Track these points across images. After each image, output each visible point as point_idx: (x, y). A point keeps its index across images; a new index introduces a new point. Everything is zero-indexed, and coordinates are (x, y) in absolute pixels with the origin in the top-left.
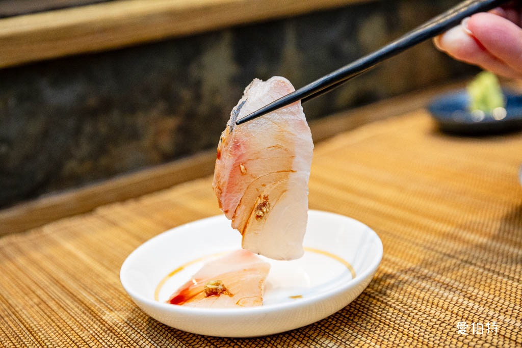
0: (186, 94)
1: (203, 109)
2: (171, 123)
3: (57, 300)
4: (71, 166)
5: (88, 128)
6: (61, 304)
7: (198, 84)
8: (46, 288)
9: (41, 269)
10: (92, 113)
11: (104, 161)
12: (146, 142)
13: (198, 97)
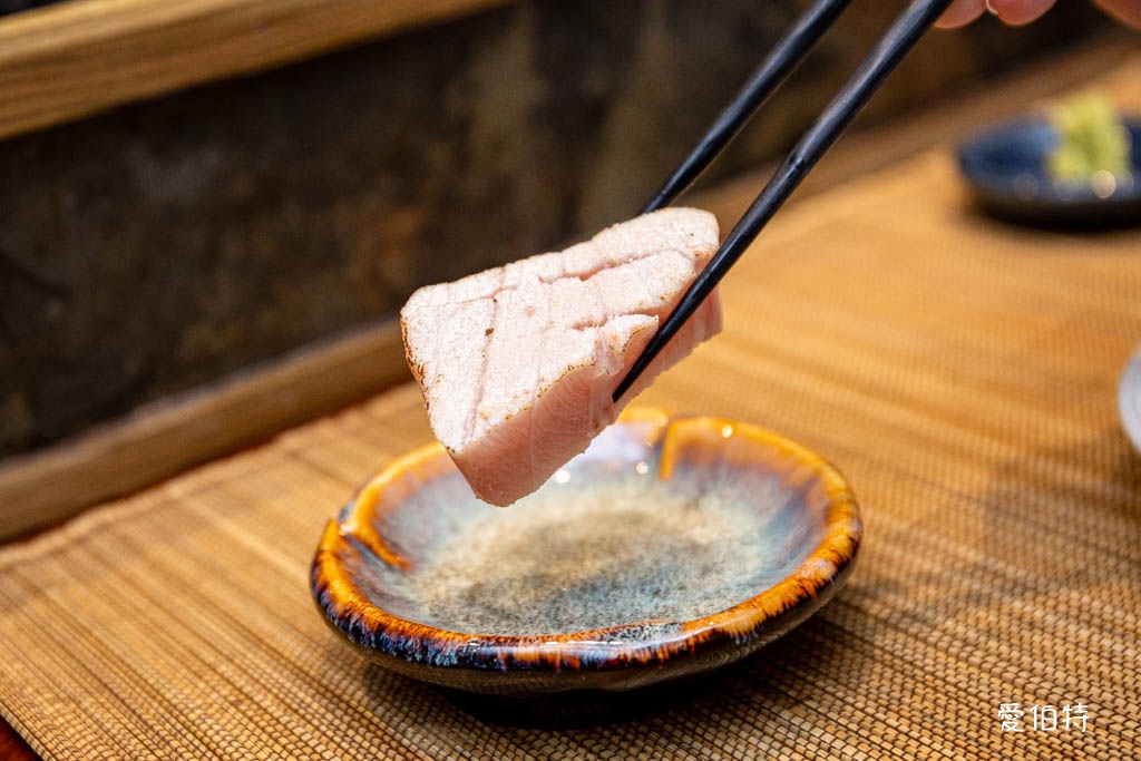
0: (438, 154)
1: (475, 185)
2: (406, 223)
4: (199, 337)
5: (233, 249)
7: (461, 130)
12: (355, 272)
13: (463, 161)
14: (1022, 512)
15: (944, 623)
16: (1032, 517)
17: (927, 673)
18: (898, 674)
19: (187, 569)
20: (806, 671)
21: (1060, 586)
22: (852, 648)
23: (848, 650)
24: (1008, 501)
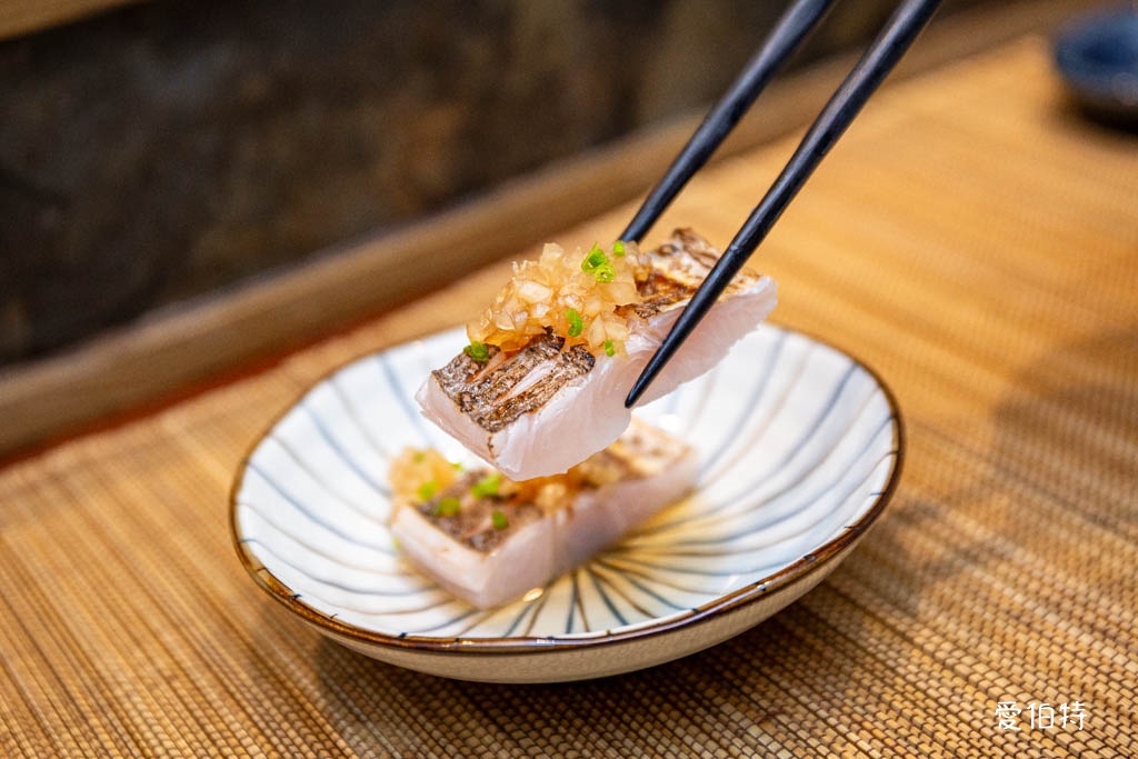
2: (441, 122)
3: (215, 669)
6: (227, 682)
8: (187, 628)
9: (171, 559)
14: (1042, 483)
15: (935, 618)
16: (1052, 487)
17: (909, 683)
18: (877, 682)
19: (158, 517)
20: (781, 674)
21: (1069, 576)
22: (833, 645)
23: (828, 648)
24: (1030, 466)
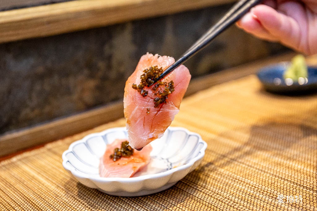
0: (102, 65)
1: (113, 74)
2: (92, 84)
4: (26, 112)
10: (41, 77)
11: (47, 109)
13: (109, 67)
